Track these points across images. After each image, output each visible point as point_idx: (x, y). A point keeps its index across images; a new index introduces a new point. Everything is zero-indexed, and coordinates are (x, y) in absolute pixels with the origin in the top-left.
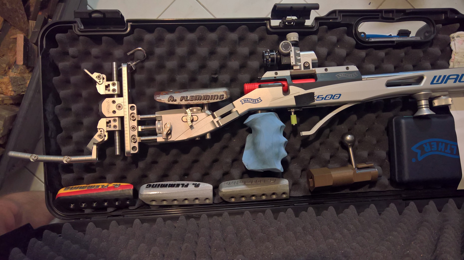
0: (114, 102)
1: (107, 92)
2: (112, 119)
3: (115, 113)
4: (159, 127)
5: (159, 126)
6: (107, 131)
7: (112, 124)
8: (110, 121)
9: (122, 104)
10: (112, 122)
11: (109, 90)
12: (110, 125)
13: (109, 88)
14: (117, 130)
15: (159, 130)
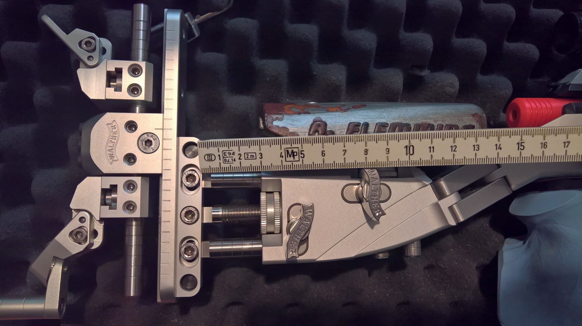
0: (131, 126)
1: (112, 94)
2: (120, 182)
3: (132, 161)
4: (271, 213)
5: (271, 210)
6: (102, 220)
7: (122, 196)
8: (114, 188)
9: (159, 134)
10: (120, 188)
11: (118, 89)
12: (115, 200)
13: (118, 82)
14: (136, 219)
15: (271, 221)
